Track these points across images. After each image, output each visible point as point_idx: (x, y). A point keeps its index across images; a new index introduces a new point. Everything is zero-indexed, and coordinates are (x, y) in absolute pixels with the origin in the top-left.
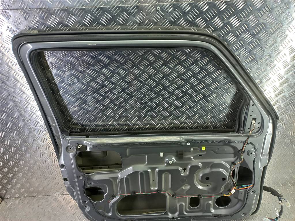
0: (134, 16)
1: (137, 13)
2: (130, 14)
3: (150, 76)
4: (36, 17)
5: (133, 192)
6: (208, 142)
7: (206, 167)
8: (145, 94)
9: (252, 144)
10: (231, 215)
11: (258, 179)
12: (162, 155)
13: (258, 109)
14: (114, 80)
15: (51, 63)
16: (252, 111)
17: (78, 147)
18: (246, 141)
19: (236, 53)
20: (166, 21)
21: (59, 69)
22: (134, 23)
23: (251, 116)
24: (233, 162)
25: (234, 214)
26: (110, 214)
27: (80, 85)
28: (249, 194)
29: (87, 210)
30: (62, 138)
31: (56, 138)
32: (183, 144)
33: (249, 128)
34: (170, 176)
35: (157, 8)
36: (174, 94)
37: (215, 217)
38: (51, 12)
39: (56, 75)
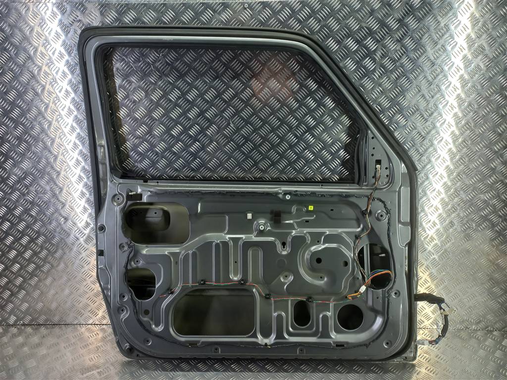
0: (219, 14)
1: (223, 10)
2: (214, 11)
3: (237, 93)
4: (113, 12)
5: (202, 280)
6: (315, 194)
7: (317, 242)
8: (229, 121)
9: (381, 200)
10: (365, 345)
11: (399, 267)
12: (249, 216)
13: (381, 145)
14: (190, 97)
15: (117, 69)
16: (374, 148)
17: (130, 194)
18: (371, 194)
19: (341, 65)
20: (254, 21)
21: (126, 79)
22: (219, 22)
23: (373, 155)
24: (357, 234)
25: (370, 344)
26: (160, 329)
27: (147, 103)
28: (390, 298)
29: (124, 315)
30: (110, 180)
31: (102, 183)
32: (280, 196)
33: (373, 177)
34: (261, 254)
35: (245, 6)
36: (267, 123)
37: (338, 348)
38: (129, 6)
39: (120, 87)
